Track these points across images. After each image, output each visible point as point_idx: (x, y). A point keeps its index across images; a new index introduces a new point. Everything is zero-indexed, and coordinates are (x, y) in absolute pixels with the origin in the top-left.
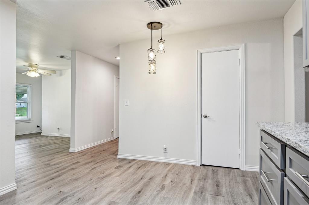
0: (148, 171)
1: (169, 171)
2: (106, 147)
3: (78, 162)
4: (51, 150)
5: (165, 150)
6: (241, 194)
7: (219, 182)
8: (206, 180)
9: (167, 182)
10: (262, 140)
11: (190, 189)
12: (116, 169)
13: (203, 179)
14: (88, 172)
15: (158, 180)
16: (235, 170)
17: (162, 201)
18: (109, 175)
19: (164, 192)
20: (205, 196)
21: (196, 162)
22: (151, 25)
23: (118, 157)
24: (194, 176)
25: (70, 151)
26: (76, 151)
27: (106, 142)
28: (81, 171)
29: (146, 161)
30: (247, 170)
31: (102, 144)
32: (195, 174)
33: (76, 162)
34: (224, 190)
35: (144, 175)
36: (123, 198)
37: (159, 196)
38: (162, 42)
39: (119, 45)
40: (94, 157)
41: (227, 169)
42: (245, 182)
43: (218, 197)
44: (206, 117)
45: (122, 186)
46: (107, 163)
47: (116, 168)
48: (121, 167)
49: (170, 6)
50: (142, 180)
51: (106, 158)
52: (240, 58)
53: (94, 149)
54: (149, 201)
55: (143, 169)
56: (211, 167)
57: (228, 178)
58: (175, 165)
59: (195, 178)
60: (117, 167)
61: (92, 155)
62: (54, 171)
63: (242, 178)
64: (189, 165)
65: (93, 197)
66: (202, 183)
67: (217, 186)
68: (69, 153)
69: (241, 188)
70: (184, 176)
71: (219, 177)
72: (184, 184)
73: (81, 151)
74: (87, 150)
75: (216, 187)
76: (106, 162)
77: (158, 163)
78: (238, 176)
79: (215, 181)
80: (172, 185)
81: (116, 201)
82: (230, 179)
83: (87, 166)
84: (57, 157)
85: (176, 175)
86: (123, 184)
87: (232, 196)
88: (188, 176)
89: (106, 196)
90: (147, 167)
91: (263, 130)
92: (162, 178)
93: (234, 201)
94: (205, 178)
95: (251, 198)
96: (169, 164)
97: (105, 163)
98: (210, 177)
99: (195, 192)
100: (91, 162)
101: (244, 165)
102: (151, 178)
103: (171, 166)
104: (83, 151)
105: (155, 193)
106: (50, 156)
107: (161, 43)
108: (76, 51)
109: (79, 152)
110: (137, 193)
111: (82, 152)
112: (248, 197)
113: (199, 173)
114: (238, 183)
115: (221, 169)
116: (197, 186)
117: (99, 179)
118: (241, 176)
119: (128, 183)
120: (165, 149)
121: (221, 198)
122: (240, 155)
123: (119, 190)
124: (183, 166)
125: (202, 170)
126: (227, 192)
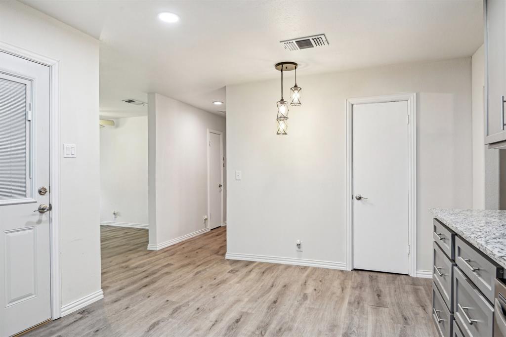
0: (277, 276)
1: (308, 276)
2: (200, 243)
3: (169, 265)
4: (117, 247)
5: (299, 248)
6: (411, 304)
7: (381, 291)
8: (363, 289)
9: (310, 290)
10: (435, 231)
11: (343, 299)
12: (231, 274)
13: (358, 288)
14: (192, 278)
15: (295, 288)
16: (402, 276)
17: (308, 313)
18: (223, 282)
19: (308, 302)
20: (363, 307)
21: (345, 265)
22: (282, 66)
23: (227, 257)
24: (346, 284)
25: (148, 249)
26: (158, 249)
27: (198, 236)
28: (181, 276)
29: (270, 263)
30: (420, 276)
31: (194, 237)
32: (346, 281)
33: (167, 263)
34: (388, 300)
35: (274, 282)
36: (255, 308)
37: (303, 306)
38: (297, 89)
39: (225, 87)
40: (190, 257)
41: (390, 275)
42: (416, 292)
43: (381, 308)
44: (359, 199)
45: (249, 295)
46: (213, 265)
47: (229, 272)
48: (237, 271)
49: (313, 47)
50: (273, 288)
51: (209, 258)
52: (409, 114)
53: (183, 246)
54: (292, 312)
55: (270, 274)
56: (366, 272)
57: (392, 286)
58: (315, 269)
59: (347, 286)
60: (231, 272)
61: (185, 255)
62: (140, 275)
63: (413, 286)
64: (335, 270)
65: (215, 307)
66: (357, 292)
67: (379, 296)
68: (148, 252)
69: (411, 299)
70: (331, 284)
71: (380, 285)
72: (334, 293)
73: (165, 248)
74: (173, 247)
75: (377, 297)
76: (211, 264)
77: (288, 267)
78: (406, 284)
79: (375, 289)
80: (316, 294)
81: (248, 312)
82: (395, 288)
83: (186, 269)
84: (134, 258)
85: (319, 282)
86: (249, 292)
87: (399, 308)
88: (337, 283)
89: (232, 306)
90: (275, 271)
91: (436, 219)
92: (300, 286)
93: (401, 312)
94: (361, 286)
95: (424, 309)
96: (305, 268)
97: (212, 266)
98: (368, 286)
99: (350, 303)
100: (189, 264)
101: (415, 270)
102: (285, 286)
103: (309, 271)
104: (169, 248)
105: (296, 303)
106: (122, 255)
107: (296, 92)
108: (156, 94)
109: (164, 251)
110: (272, 303)
111: (167, 251)
112: (421, 308)
113: (351, 280)
114: (407, 292)
115: (382, 275)
116: (351, 296)
117: (213, 287)
118: (411, 284)
119: (255, 292)
120: (299, 245)
121: (386, 310)
122: (409, 254)
123: (246, 299)
124: (327, 271)
125: (355, 276)
126: (392, 303)
